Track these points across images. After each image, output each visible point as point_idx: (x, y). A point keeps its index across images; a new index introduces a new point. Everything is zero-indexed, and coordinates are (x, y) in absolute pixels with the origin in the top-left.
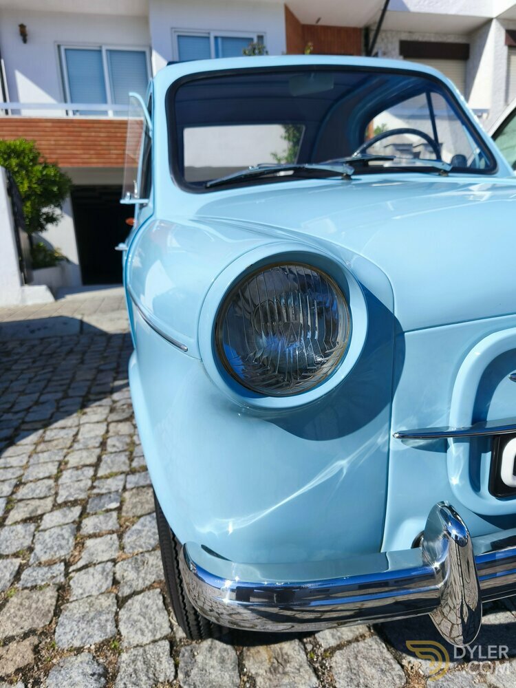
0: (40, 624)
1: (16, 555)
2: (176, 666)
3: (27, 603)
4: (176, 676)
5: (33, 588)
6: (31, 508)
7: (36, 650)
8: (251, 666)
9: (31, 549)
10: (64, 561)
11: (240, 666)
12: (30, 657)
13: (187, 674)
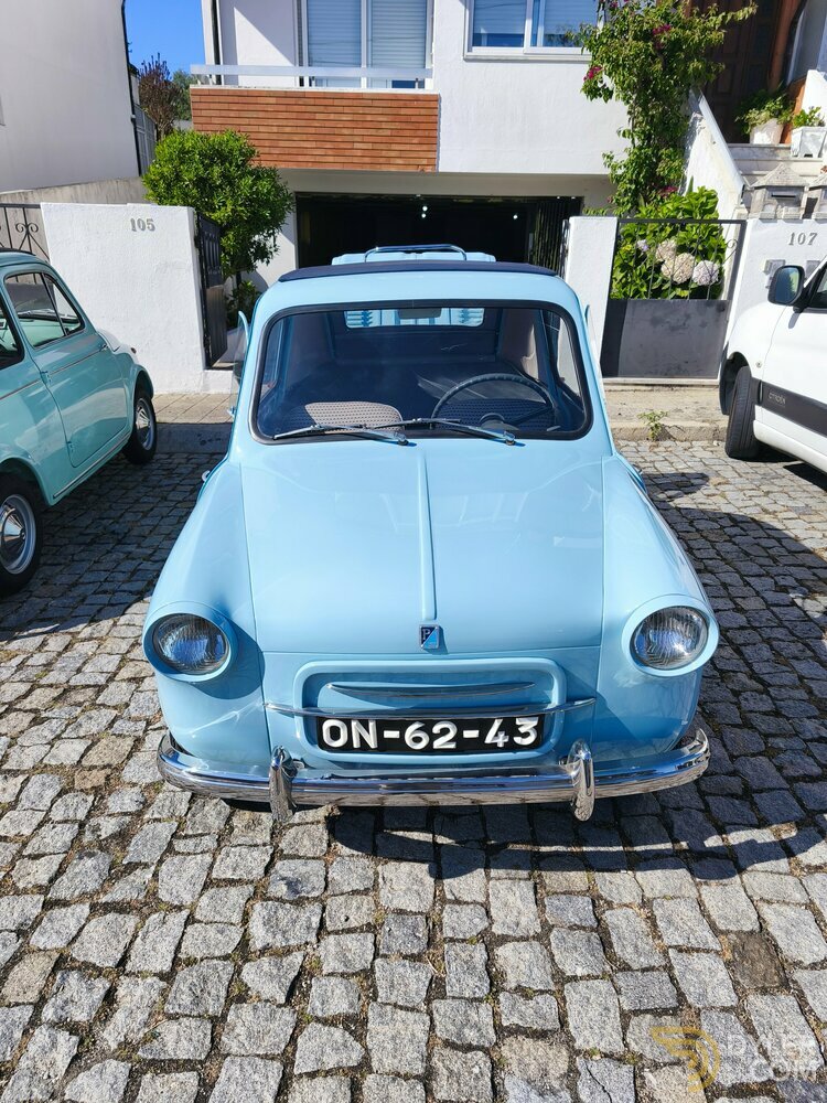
0: (115, 762)
1: (115, 708)
2: (189, 809)
3: (111, 745)
4: (186, 815)
5: (120, 735)
6: (138, 669)
7: (108, 778)
8: (235, 821)
9: (127, 705)
10: (147, 720)
11: (229, 819)
12: (103, 781)
13: (193, 815)
